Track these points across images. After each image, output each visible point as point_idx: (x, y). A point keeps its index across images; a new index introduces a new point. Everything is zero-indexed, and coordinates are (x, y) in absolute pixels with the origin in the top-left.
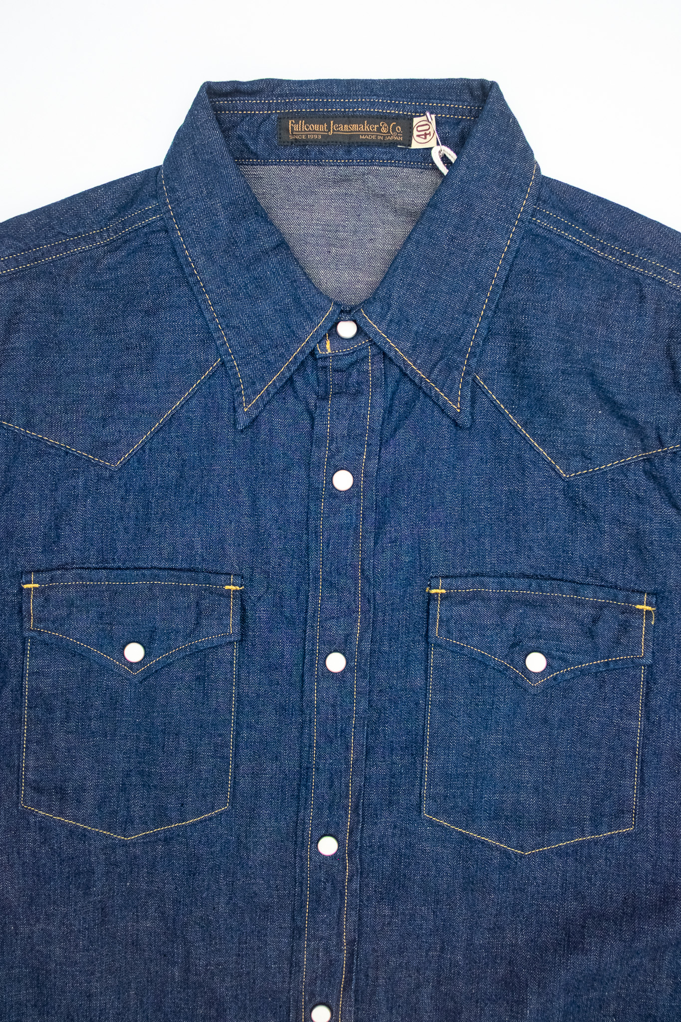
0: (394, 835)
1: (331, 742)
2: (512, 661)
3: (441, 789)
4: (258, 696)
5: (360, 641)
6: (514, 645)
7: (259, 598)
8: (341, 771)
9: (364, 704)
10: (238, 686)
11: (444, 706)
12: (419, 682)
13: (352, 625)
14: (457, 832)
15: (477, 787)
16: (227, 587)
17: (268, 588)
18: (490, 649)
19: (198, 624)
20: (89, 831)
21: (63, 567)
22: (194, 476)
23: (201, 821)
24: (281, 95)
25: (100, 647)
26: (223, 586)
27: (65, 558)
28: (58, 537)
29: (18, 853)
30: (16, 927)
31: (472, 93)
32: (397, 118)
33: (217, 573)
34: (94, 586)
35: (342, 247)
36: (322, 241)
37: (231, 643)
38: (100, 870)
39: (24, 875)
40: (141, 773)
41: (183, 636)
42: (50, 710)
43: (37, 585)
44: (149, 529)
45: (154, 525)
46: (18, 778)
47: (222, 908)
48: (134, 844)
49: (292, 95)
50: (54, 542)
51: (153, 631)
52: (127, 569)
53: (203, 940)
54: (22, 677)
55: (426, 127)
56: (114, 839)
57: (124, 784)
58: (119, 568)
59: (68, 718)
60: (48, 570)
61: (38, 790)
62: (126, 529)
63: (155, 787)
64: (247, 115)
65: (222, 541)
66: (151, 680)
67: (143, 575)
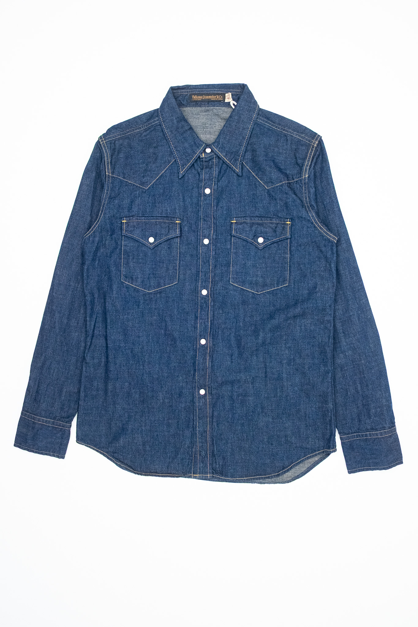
0: (223, 289)
1: (205, 264)
2: (254, 240)
3: (235, 276)
4: (185, 252)
5: (213, 235)
6: (255, 236)
7: (185, 225)
8: (208, 272)
9: (214, 253)
10: (179, 249)
11: (236, 253)
12: (229, 247)
13: (210, 231)
14: (240, 288)
15: (245, 276)
16: (176, 222)
17: (188, 222)
18: (248, 237)
19: (169, 232)
20: (139, 289)
21: (132, 216)
22: (167, 191)
23: (170, 286)
24: (190, 89)
25: (142, 238)
26: (175, 221)
27: (133, 213)
28: (131, 207)
29: (120, 294)
30: (119, 316)
31: (241, 87)
32: (221, 94)
33: (174, 218)
34: (140, 222)
35: (207, 129)
36: (202, 127)
37: (177, 237)
38: (142, 302)
39: (122, 301)
40: (153, 274)
41: (165, 235)
42: (129, 256)
43: (126, 221)
44: (155, 206)
45: (157, 204)
46: (121, 273)
47: (176, 312)
48: (151, 293)
49: (193, 89)
50: (130, 209)
51: (156, 234)
52: (150, 216)
53: (170, 321)
54: (121, 246)
55: (229, 96)
56: (146, 292)
57: (148, 277)
58: (147, 216)
59: (133, 258)
60: (129, 217)
61: (126, 277)
62: (149, 206)
63: (157, 277)
64: (181, 94)
65: (175, 209)
66: (156, 248)
67: (154, 218)
